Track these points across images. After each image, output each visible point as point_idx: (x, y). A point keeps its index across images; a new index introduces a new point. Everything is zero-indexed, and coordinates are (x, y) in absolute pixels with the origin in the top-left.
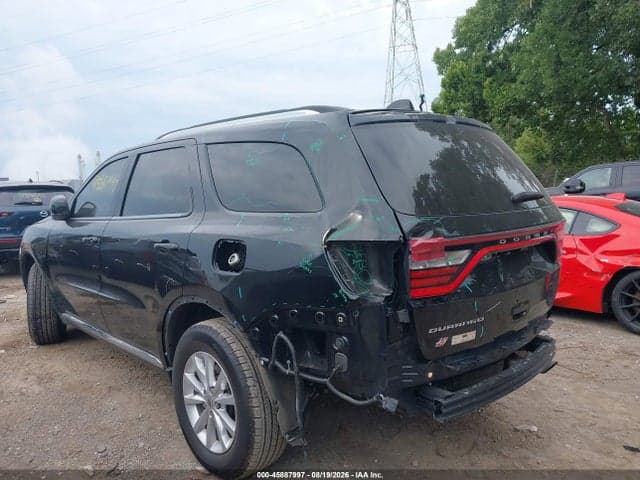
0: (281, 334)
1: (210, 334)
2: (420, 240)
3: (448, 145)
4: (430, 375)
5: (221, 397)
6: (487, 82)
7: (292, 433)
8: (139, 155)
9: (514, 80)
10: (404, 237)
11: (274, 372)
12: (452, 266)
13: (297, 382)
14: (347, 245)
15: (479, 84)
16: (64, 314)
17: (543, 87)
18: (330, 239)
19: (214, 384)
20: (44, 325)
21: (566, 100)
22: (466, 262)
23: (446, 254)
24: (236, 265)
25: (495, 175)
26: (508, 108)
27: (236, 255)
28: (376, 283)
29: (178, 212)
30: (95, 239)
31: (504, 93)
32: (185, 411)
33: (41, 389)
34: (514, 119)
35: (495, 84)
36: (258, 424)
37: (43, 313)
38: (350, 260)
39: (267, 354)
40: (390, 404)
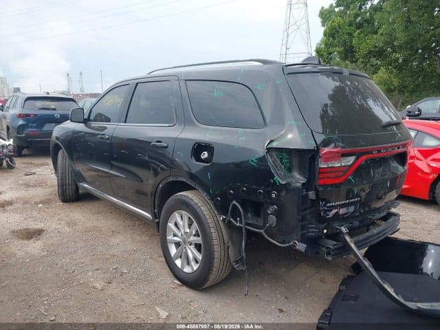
0: (234, 202)
1: (187, 200)
2: (326, 150)
3: (338, 84)
4: (325, 231)
5: (192, 238)
6: (356, 33)
7: (237, 262)
8: (137, 84)
9: (376, 33)
10: (317, 147)
11: (229, 225)
12: (344, 166)
13: (244, 231)
14: (280, 150)
15: (350, 34)
16: (81, 184)
17: (396, 38)
18: (270, 146)
19: (188, 231)
20: (67, 189)
21: (411, 48)
22: (353, 164)
23: (342, 158)
24: (206, 159)
25: (367, 104)
26: (370, 53)
27: (206, 153)
28: (297, 175)
29: (167, 123)
30: (107, 137)
31: (368, 41)
32: (167, 246)
33: (71, 230)
34: (374, 61)
35: (362, 35)
36: (217, 255)
37: (67, 182)
38: (281, 160)
39: (225, 214)
40: (301, 247)
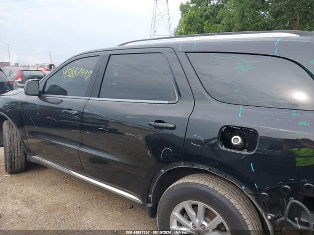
6: (206, 22)
8: (110, 55)
15: (202, 23)
20: (16, 162)
35: (210, 24)
37: (16, 155)
39: (277, 213)
